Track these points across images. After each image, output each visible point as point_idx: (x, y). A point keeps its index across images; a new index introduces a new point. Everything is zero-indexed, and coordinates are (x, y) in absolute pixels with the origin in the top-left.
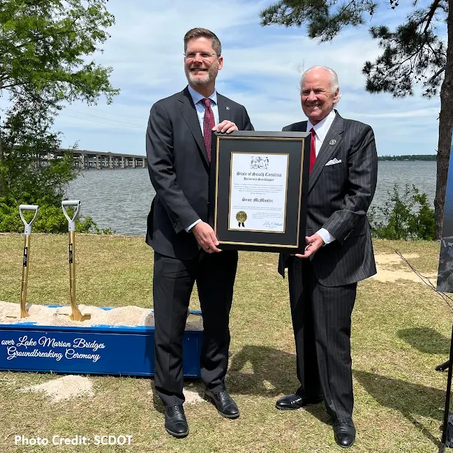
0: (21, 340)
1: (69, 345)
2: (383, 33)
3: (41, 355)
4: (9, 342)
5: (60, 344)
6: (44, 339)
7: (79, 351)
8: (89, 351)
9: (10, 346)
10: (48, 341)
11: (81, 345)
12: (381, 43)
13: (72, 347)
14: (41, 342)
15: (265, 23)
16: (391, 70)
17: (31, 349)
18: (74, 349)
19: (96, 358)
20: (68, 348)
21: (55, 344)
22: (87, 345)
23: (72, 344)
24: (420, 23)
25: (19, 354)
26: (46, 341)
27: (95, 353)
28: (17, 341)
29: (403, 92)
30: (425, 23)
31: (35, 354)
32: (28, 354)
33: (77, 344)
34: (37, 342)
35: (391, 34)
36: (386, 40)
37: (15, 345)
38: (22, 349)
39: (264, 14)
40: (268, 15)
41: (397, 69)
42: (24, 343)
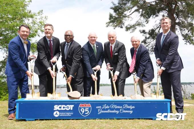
0: (104, 106)
1: (121, 107)
2: (144, 32)
3: (111, 112)
4: (99, 107)
5: (118, 107)
6: (112, 105)
7: (125, 109)
8: (129, 109)
9: (99, 109)
10: (114, 106)
11: (126, 107)
12: (143, 35)
13: (122, 108)
14: (111, 107)
15: (107, 26)
16: (147, 45)
17: (107, 109)
18: (123, 109)
19: (131, 112)
20: (121, 108)
21: (116, 107)
22: (128, 107)
23: (123, 107)
24: (157, 28)
25: (103, 112)
26: (113, 106)
27: (131, 110)
28: (102, 107)
29: (152, 53)
30: (159, 28)
31: (108, 111)
32: (106, 112)
33: (124, 107)
34: (110, 107)
35: (146, 32)
36: (145, 34)
37: (101, 108)
38: (104, 110)
39: (107, 23)
40: (108, 24)
41: (149, 44)
42: (105, 107)
